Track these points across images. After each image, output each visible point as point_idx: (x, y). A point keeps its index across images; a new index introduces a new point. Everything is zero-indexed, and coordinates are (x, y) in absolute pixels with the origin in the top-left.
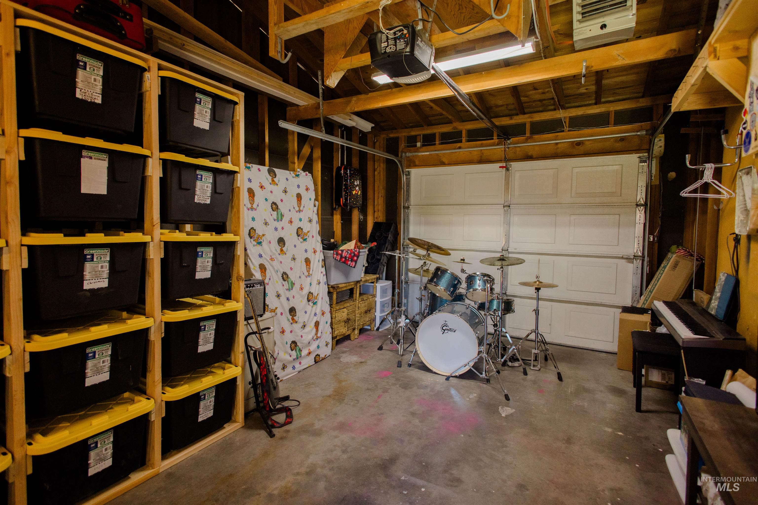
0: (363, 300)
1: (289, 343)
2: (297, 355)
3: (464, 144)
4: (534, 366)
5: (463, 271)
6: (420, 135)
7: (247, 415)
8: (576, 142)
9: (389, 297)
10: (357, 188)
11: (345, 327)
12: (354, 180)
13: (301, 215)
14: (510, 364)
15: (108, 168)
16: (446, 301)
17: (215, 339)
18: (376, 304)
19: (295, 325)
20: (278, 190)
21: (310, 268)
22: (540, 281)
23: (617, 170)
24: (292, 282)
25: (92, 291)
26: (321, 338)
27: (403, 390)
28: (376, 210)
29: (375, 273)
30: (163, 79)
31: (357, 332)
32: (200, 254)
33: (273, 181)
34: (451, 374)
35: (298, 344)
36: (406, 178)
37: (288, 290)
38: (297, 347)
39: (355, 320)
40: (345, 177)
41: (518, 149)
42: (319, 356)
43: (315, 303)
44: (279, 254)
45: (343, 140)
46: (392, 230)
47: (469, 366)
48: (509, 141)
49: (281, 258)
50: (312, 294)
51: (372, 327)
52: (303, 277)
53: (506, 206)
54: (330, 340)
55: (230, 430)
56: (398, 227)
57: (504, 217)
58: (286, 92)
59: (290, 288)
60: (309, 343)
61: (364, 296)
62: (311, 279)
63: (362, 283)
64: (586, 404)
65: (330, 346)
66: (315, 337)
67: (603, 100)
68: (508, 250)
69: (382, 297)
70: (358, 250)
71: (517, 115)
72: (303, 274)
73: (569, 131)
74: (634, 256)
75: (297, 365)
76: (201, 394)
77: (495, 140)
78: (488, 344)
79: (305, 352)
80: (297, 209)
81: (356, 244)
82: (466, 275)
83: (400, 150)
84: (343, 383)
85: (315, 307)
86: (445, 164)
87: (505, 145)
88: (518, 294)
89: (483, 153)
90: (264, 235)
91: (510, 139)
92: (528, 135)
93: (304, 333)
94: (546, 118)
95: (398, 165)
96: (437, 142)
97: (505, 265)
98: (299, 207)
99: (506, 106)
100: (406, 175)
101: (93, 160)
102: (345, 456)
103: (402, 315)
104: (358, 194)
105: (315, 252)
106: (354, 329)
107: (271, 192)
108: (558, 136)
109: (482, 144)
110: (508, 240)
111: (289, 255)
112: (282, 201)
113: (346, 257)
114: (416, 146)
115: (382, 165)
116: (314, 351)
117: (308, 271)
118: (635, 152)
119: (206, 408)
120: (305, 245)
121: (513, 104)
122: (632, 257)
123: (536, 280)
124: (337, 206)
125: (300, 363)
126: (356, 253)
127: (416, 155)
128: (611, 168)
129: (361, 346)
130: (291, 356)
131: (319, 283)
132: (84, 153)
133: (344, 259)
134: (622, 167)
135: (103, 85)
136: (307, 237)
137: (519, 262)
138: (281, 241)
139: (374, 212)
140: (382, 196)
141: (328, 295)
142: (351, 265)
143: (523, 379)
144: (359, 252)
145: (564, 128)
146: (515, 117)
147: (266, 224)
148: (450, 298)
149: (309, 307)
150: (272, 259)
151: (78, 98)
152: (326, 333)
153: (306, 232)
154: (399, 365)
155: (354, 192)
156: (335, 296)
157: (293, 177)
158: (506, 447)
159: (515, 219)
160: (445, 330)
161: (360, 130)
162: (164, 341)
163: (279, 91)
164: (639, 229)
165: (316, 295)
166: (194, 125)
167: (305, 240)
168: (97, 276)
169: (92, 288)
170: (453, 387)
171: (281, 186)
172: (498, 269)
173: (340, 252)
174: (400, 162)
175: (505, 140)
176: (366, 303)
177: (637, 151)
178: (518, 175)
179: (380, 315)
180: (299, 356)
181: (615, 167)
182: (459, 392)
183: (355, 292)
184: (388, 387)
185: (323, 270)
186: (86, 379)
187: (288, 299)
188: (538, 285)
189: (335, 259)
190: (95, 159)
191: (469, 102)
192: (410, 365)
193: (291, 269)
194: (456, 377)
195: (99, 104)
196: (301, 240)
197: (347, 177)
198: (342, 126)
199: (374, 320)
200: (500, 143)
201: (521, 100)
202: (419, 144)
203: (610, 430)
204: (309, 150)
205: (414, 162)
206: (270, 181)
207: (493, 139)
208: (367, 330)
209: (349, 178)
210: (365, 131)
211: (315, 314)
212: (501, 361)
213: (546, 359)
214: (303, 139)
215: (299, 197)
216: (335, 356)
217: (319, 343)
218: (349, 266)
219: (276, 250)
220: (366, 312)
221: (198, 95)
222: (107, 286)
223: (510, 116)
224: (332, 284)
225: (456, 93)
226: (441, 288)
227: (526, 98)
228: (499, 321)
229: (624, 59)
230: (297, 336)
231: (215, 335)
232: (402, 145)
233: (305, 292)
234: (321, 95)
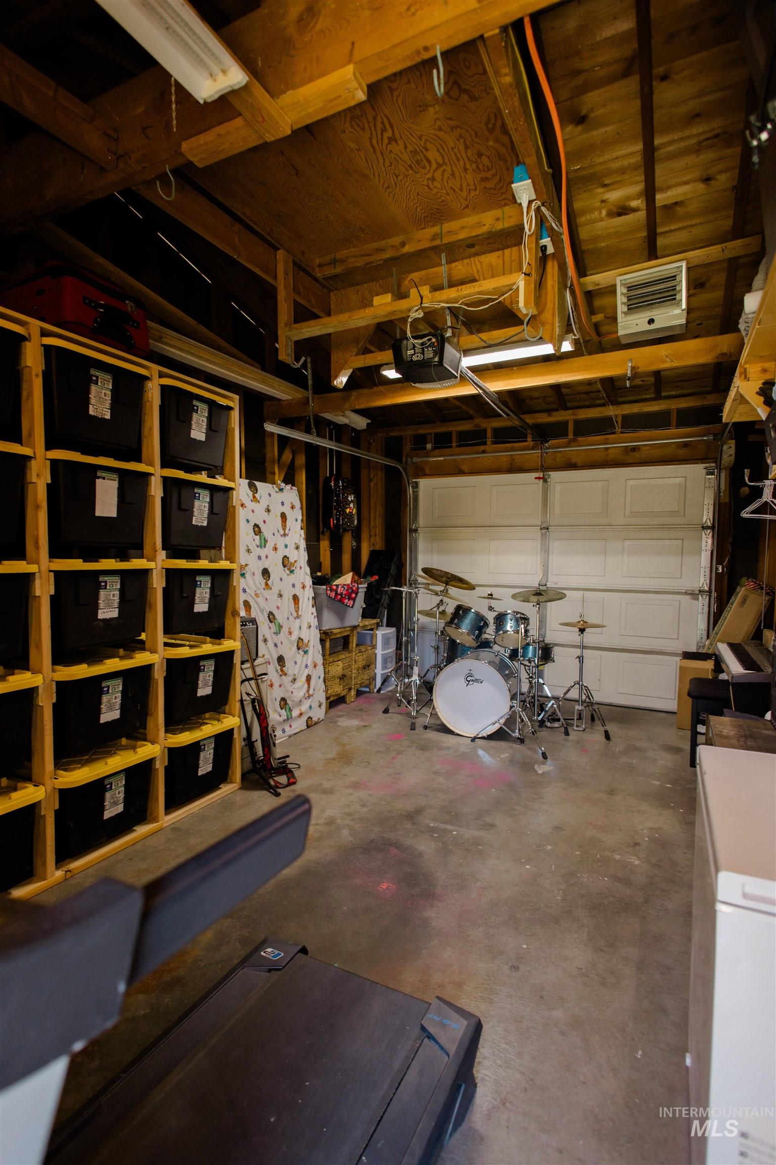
0: (360, 652)
1: (279, 699)
2: (287, 716)
3: (489, 446)
4: (577, 726)
5: (491, 609)
6: (431, 434)
7: (244, 776)
8: (630, 447)
9: (392, 649)
10: (352, 505)
11: (340, 685)
12: (348, 494)
13: (287, 540)
14: (549, 724)
15: (118, 488)
16: (470, 648)
17: (213, 682)
18: (376, 658)
19: (284, 677)
20: (260, 508)
21: (298, 608)
22: (585, 620)
23: (680, 483)
24: (279, 624)
25: (104, 620)
26: (314, 696)
27: (421, 751)
28: (372, 533)
29: (374, 617)
30: (163, 388)
31: (353, 693)
32: (199, 583)
33: (254, 497)
34: (478, 735)
35: (288, 702)
36: (414, 492)
37: (276, 633)
38: (287, 706)
39: (351, 677)
40: (336, 491)
41: (559, 455)
42: (311, 718)
43: (306, 652)
44: (264, 589)
45: (331, 442)
46: (395, 559)
47: (499, 723)
48: (546, 445)
49: (266, 593)
50: (302, 640)
51: (371, 688)
52: (291, 618)
53: (544, 528)
54: (324, 701)
55: (228, 790)
56: (403, 556)
57: (541, 544)
58: (269, 386)
59: (278, 631)
60: (300, 701)
61: (361, 647)
62: (301, 621)
63: (359, 630)
64: (635, 761)
65: (324, 707)
66: (307, 695)
67: (664, 394)
68: (546, 585)
69: (383, 649)
70: (356, 585)
71: (557, 410)
72: (292, 614)
73: (622, 433)
74: (700, 591)
75: (287, 729)
76: (201, 743)
77: (530, 442)
78: (522, 701)
79: (295, 713)
80: (282, 532)
81: (353, 578)
82: (494, 614)
83: (405, 453)
84: (348, 747)
85: (306, 656)
86: (464, 473)
87: (541, 449)
88: (559, 641)
89: (514, 460)
90: (246, 565)
91: (548, 441)
92: (571, 436)
93: (294, 689)
94: (594, 416)
95: (402, 473)
96: (454, 444)
97: (542, 602)
98: (284, 530)
99: (542, 399)
100: (413, 488)
101: (106, 481)
102: (365, 810)
103: (415, 667)
104: (352, 512)
105: (304, 587)
106: (350, 689)
107: (253, 511)
108: (607, 439)
109: (512, 447)
110: (546, 573)
111: (275, 590)
112: (265, 522)
113: (341, 594)
114: (425, 448)
115: (379, 473)
116: (306, 712)
117: (297, 611)
118: (701, 461)
119: (206, 762)
120: (292, 578)
121: (552, 396)
122: (697, 592)
123: (580, 620)
124: (325, 530)
125: (291, 726)
126: (354, 588)
127: (427, 461)
128: (672, 481)
129: (361, 710)
130: (280, 716)
131: (310, 627)
132: (99, 474)
133: (339, 597)
134: (686, 480)
135: (112, 399)
136: (294, 568)
137: (560, 597)
138: (266, 573)
139: (370, 536)
140: (380, 516)
141: (321, 644)
142: (348, 604)
143: (564, 740)
144: (358, 588)
145: (615, 428)
146: (555, 413)
147: (248, 552)
148: (475, 644)
149: (299, 657)
150: (256, 595)
151: (91, 415)
152: (319, 690)
153: (293, 562)
154: (413, 727)
155: (348, 511)
156: (328, 644)
157: (276, 492)
158: (542, 798)
159: (555, 545)
160: (469, 681)
161: (352, 427)
162: (166, 679)
163: (261, 384)
164: (705, 559)
165: (307, 642)
166: (191, 436)
167: (292, 572)
168: (109, 606)
169: (104, 617)
170: (481, 748)
171: (264, 503)
172: (534, 606)
173: (335, 587)
174: (404, 469)
175: (542, 443)
176: (365, 656)
177: (702, 460)
178: (558, 487)
179: (382, 672)
180: (290, 716)
181: (678, 480)
182: (488, 753)
183: (351, 641)
184: (402, 749)
185: (314, 610)
186: (101, 715)
187: (276, 645)
188: (582, 625)
189: (329, 596)
190: (108, 479)
191: (497, 402)
192: (426, 728)
193: (278, 608)
194: (483, 738)
195: (108, 419)
196: (288, 572)
197: (339, 491)
198: (330, 423)
199: (374, 678)
200: (535, 447)
201: (561, 392)
202: (429, 446)
203: (658, 783)
204: (291, 456)
205: (423, 470)
206: (252, 498)
207: (526, 441)
208: (365, 692)
209: (341, 492)
210: (359, 428)
211: (306, 666)
212: (537, 718)
213: (593, 719)
214: (283, 441)
215: (283, 516)
216: (328, 720)
217: (311, 702)
218: (346, 605)
219: (260, 584)
220: (364, 668)
221: (195, 403)
222: (117, 616)
223: (549, 411)
224: (324, 628)
225: (481, 391)
226: (464, 631)
227: (568, 390)
228: (535, 673)
229: (672, 361)
230: (288, 691)
231: (214, 678)
232: (408, 447)
233: (294, 637)
234: (310, 387)
